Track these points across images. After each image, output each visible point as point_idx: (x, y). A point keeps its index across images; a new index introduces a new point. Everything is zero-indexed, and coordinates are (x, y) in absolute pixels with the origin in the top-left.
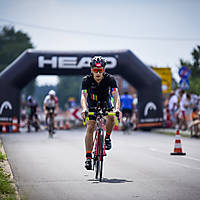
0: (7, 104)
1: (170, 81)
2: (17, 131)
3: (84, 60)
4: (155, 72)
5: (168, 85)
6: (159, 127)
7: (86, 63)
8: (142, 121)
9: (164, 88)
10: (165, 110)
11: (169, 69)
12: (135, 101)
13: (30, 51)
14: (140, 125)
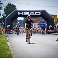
0: (9, 25)
1: (56, 19)
2: (12, 33)
3: (31, 13)
4: (52, 16)
5: (56, 20)
6: (53, 32)
7: (32, 14)
8: (48, 31)
9: (55, 21)
10: (55, 28)
11: (56, 15)
12: (46, 25)
13: (16, 10)
14: (47, 32)
